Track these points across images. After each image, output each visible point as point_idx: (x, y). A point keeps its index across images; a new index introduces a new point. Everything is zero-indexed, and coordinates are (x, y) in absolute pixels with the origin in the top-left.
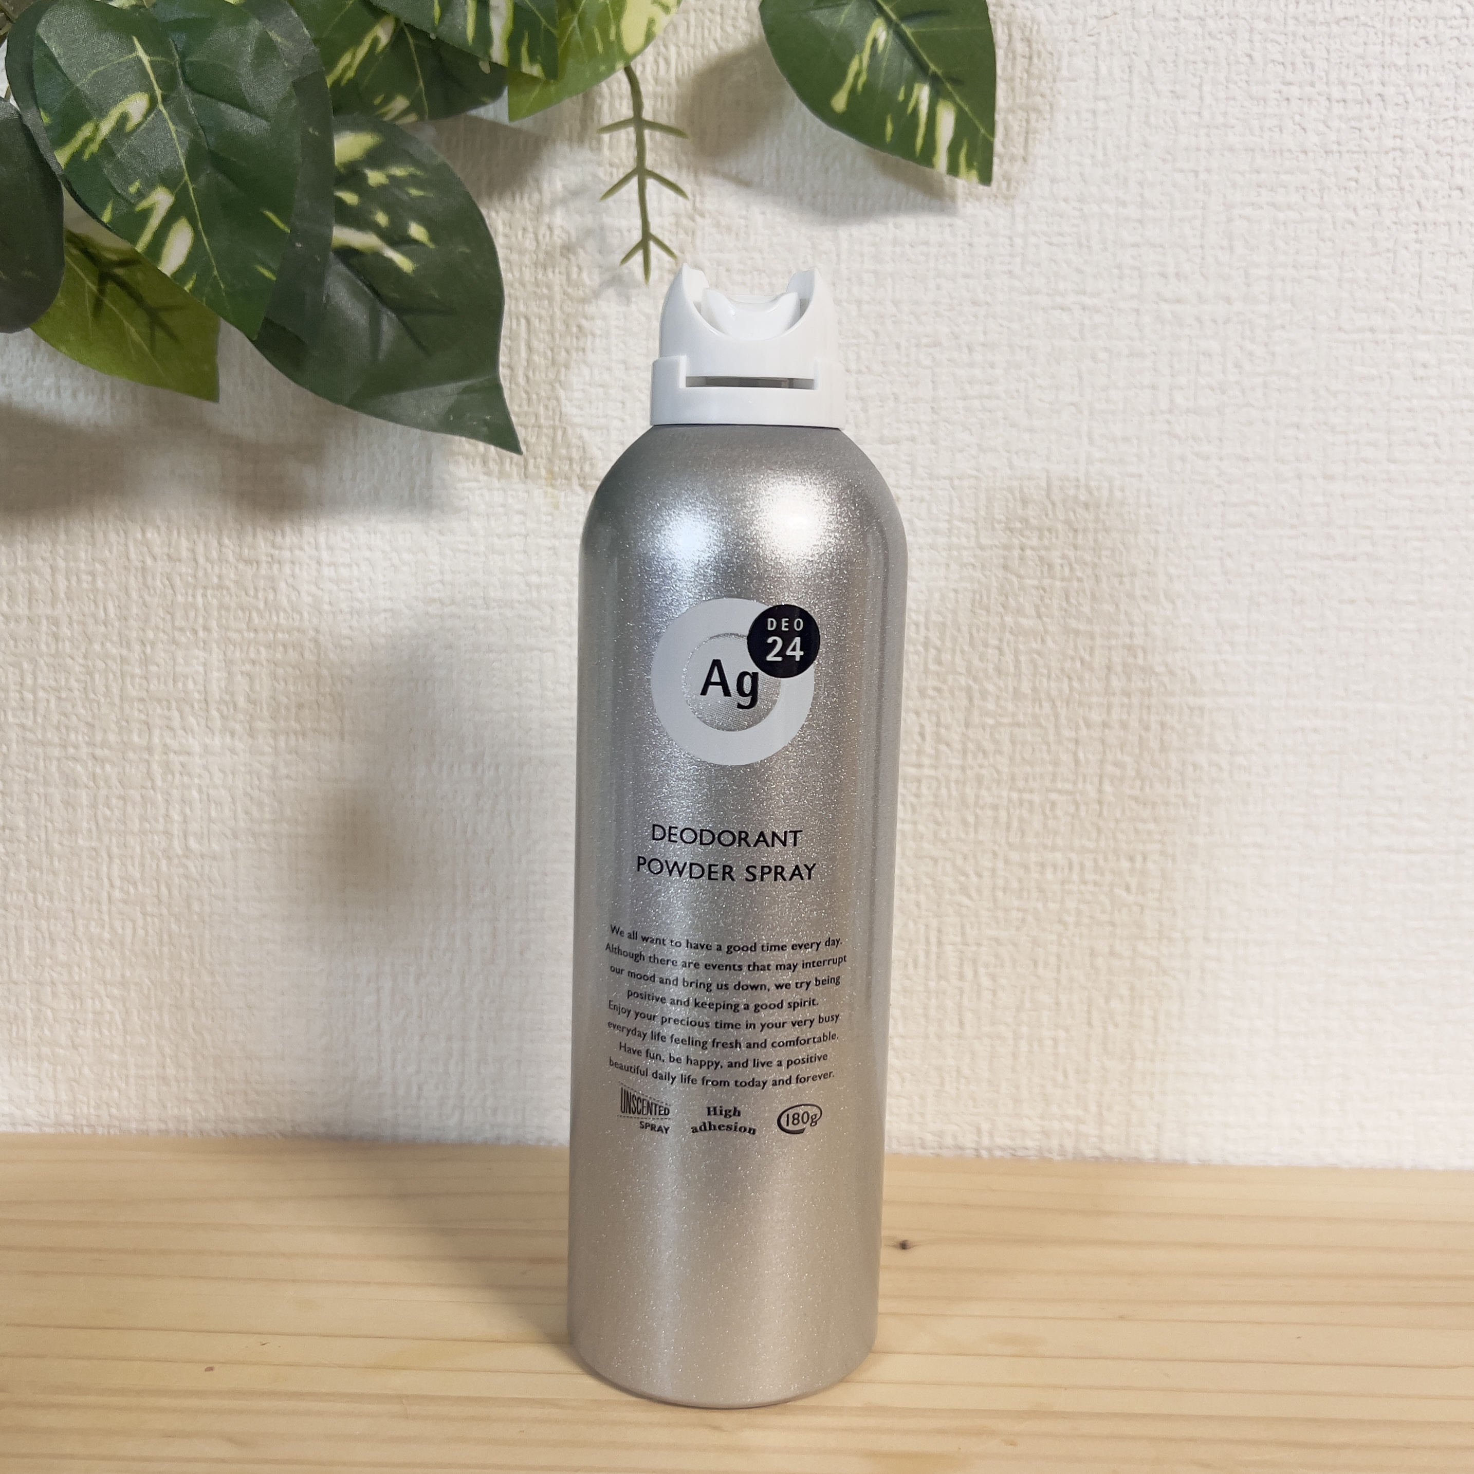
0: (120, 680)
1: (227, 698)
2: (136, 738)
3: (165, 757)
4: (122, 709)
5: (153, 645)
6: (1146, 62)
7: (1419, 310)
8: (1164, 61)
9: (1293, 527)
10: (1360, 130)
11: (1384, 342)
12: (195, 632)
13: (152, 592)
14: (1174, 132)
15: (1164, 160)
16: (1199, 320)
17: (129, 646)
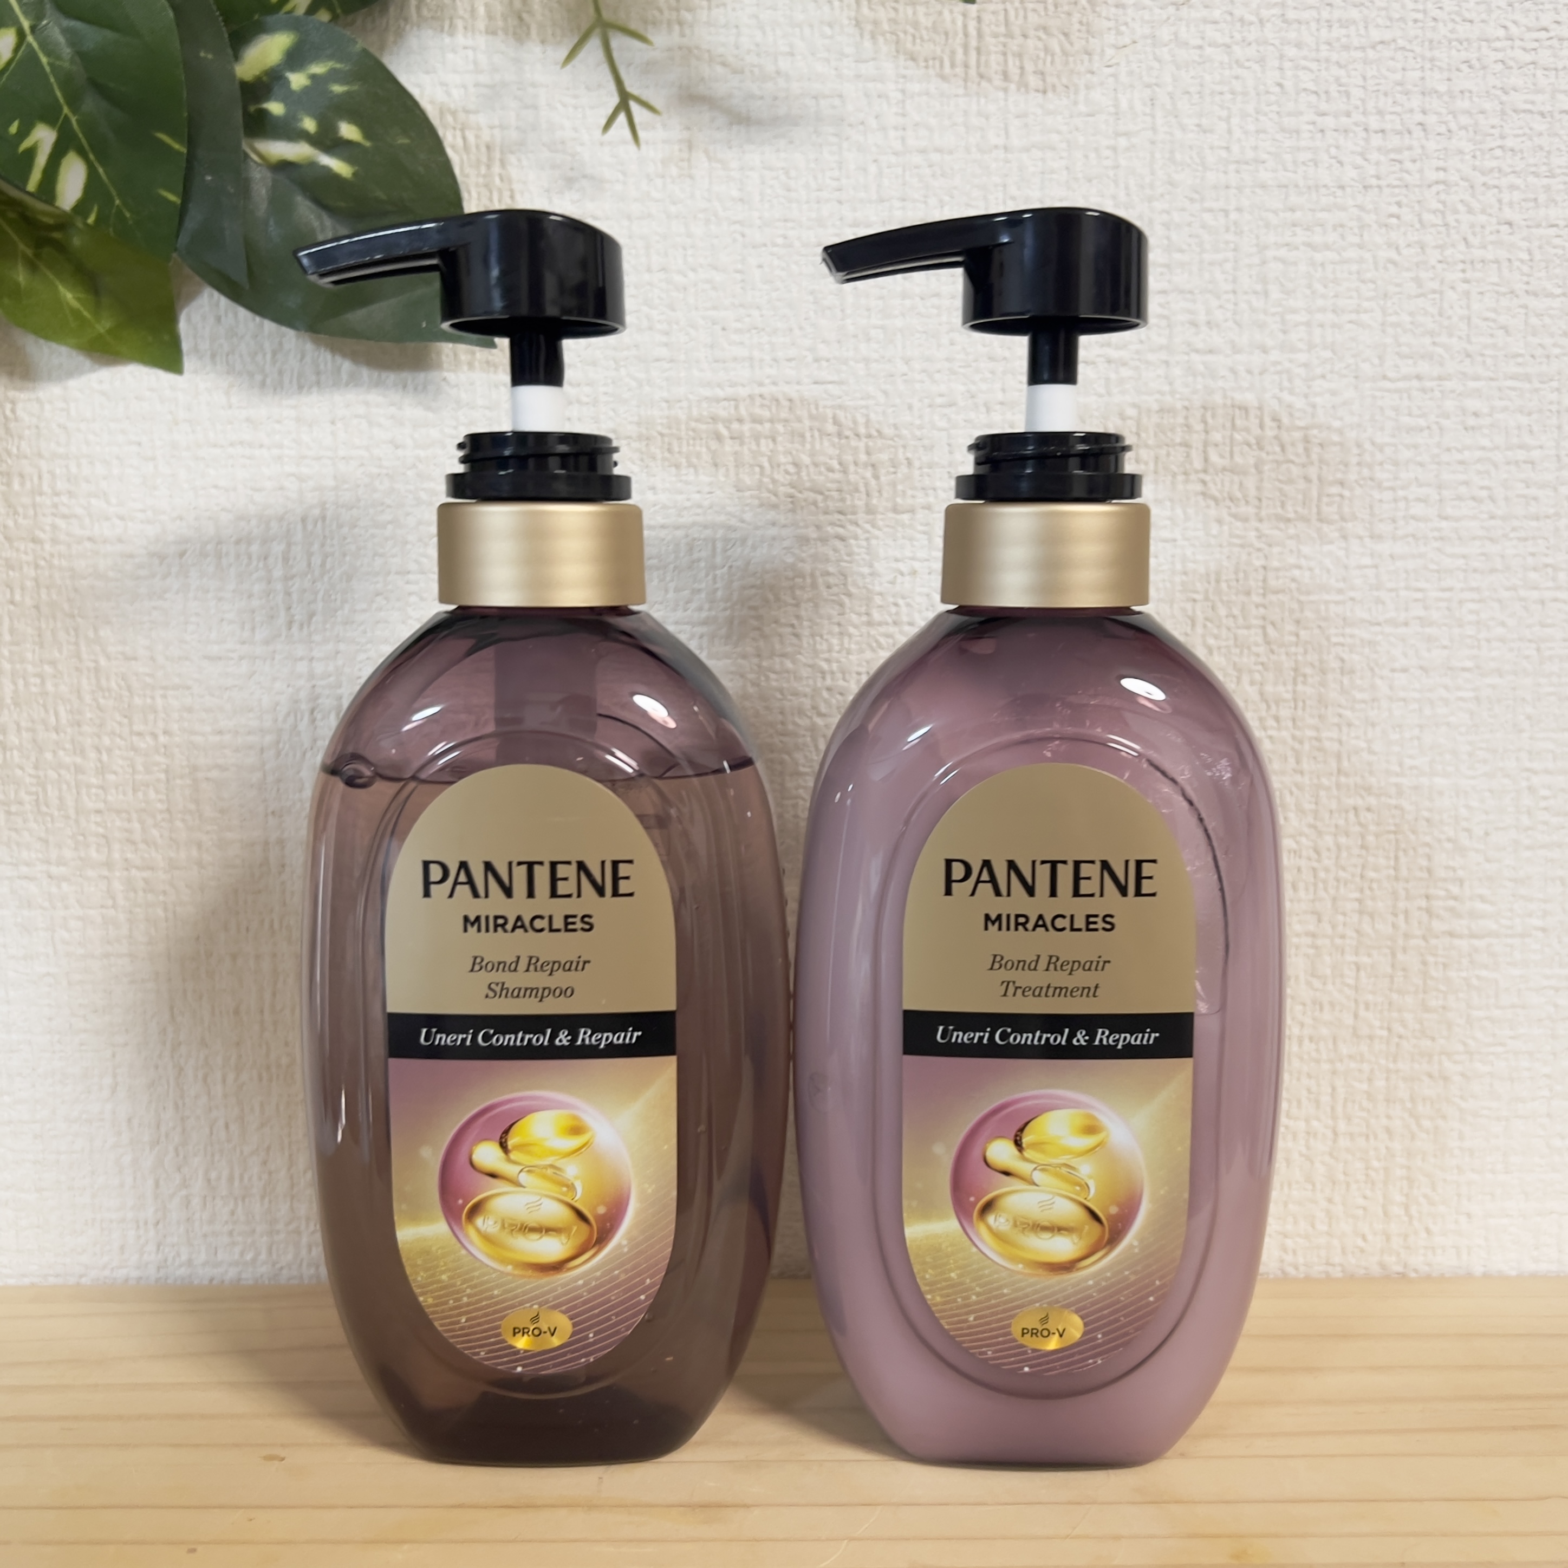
0: (74, 791)
1: (192, 807)
2: (94, 854)
3: (125, 873)
4: (77, 821)
5: (109, 751)
6: (1169, 94)
7: (1468, 356)
8: (1188, 93)
9: (1340, 591)
10: (1400, 162)
11: (1432, 390)
12: (154, 736)
13: (107, 694)
14: (1200, 168)
15: (1192, 200)
16: (1233, 371)
17: (82, 753)
